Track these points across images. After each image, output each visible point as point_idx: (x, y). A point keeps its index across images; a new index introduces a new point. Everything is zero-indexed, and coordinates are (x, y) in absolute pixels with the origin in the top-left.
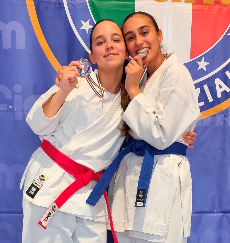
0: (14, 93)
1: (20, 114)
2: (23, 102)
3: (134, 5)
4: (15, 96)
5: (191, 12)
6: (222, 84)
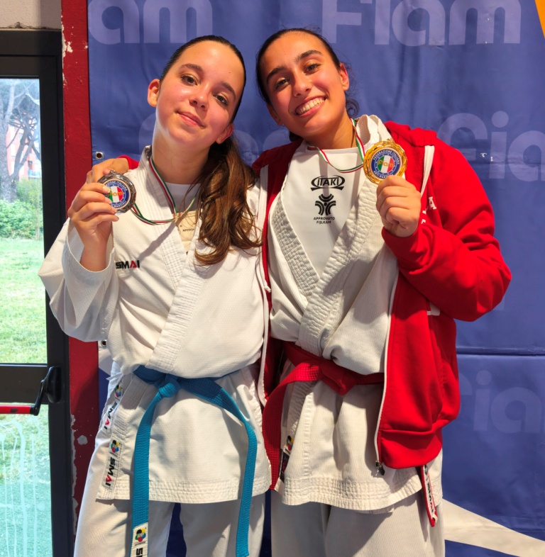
1: (501, 168)
2: (508, 145)
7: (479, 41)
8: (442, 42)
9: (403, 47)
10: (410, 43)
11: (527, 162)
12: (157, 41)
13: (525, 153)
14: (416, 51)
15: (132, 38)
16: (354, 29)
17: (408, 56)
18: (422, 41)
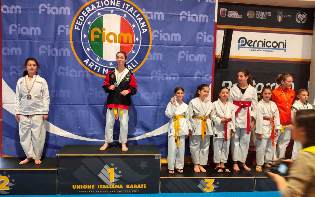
0: (66, 69)
1: (68, 75)
2: (69, 71)
3: (102, 44)
4: (67, 70)
5: (120, 46)
6: (130, 67)
7: (63, 56)
8: (58, 55)
9: (52, 56)
10: (53, 56)
11: (72, 74)
12: (13, 55)
13: (72, 73)
14: (54, 57)
15: (9, 54)
16: (44, 53)
17: (53, 57)
18: (55, 55)
